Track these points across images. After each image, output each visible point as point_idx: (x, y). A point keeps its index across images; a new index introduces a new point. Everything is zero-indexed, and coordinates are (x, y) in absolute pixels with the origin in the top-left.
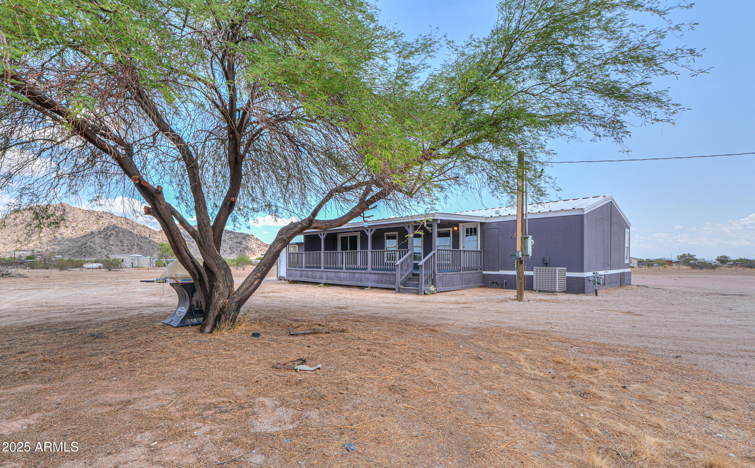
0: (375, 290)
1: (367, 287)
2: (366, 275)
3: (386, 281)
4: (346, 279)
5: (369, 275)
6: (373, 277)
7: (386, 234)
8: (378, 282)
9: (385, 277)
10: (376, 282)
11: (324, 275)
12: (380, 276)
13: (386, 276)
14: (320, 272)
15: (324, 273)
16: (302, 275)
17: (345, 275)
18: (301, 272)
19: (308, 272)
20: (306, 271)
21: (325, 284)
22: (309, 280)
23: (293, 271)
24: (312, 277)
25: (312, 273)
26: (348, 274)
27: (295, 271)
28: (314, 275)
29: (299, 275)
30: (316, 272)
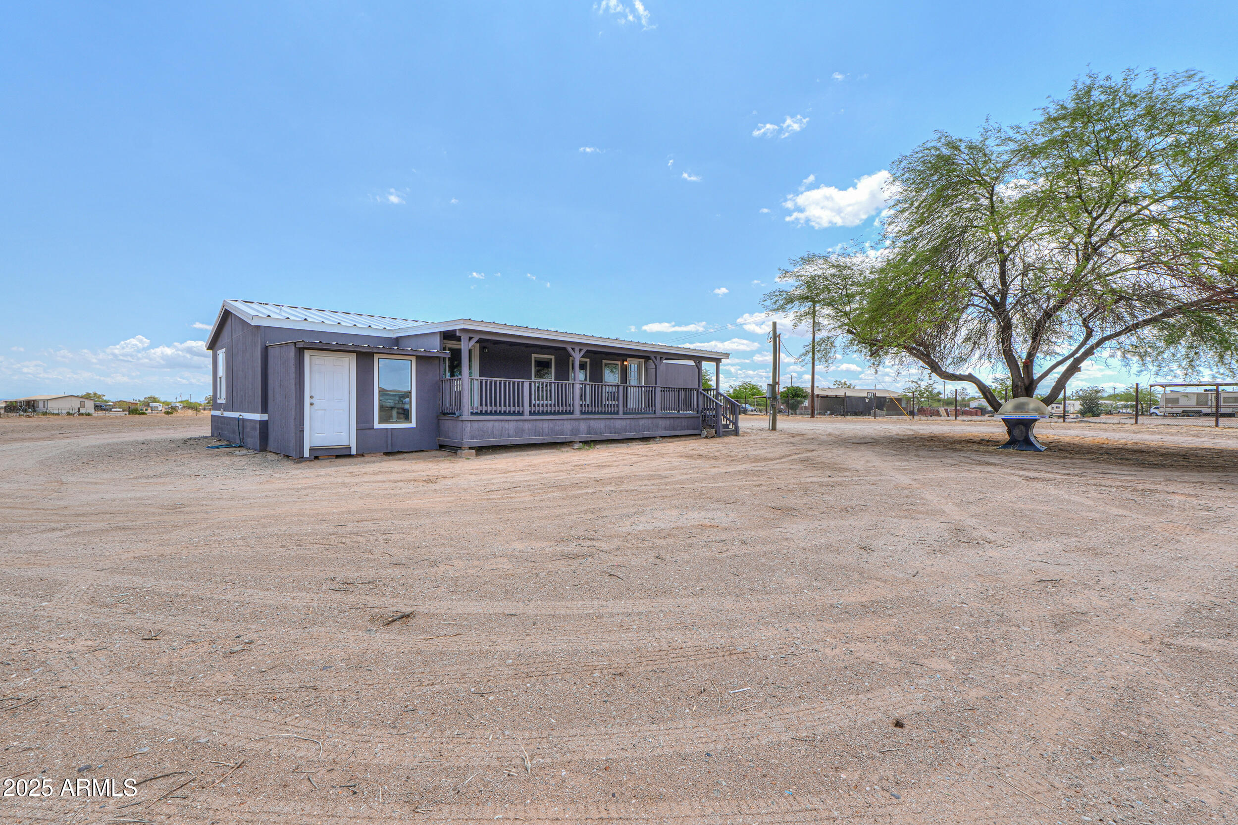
3: (677, 427)
8: (669, 429)
9: (676, 422)
10: (665, 429)
13: (678, 420)
14: (572, 422)
15: (582, 422)
16: (523, 430)
17: (623, 423)
18: (521, 423)
19: (541, 422)
20: (534, 422)
21: (586, 443)
22: (544, 439)
23: (492, 423)
24: (553, 432)
25: (551, 424)
26: (628, 422)
27: (496, 424)
28: (557, 428)
29: (512, 432)
30: (562, 422)
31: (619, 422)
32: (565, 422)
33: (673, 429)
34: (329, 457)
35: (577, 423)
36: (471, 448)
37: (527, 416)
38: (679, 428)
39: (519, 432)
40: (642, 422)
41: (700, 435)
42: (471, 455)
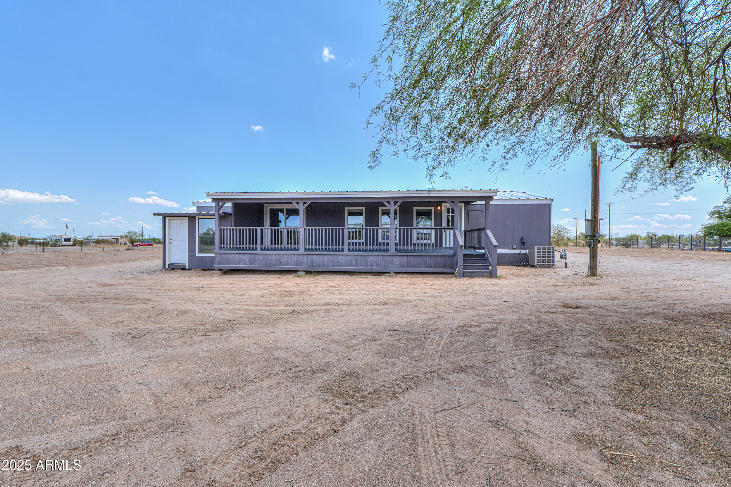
0: (403, 276)
1: (389, 273)
2: (386, 258)
3: (419, 265)
4: (350, 264)
5: (391, 258)
6: (399, 260)
7: (347, 209)
8: (407, 266)
9: (417, 260)
10: (402, 265)
11: (307, 260)
12: (411, 259)
13: (420, 258)
14: (296, 256)
15: (305, 256)
16: (255, 261)
17: (349, 259)
18: (253, 256)
19: (269, 256)
20: (264, 256)
21: (308, 272)
22: (271, 267)
23: (233, 255)
24: (279, 262)
25: (278, 257)
26: (354, 258)
27: (236, 256)
28: (282, 260)
29: (247, 261)
30: (287, 256)
31: (344, 257)
32: (290, 256)
33: (413, 266)
34: (178, 269)
35: (300, 257)
36: (219, 270)
37: (258, 251)
38: (424, 266)
39: (252, 262)
40: (369, 259)
41: (454, 273)
42: (217, 274)
